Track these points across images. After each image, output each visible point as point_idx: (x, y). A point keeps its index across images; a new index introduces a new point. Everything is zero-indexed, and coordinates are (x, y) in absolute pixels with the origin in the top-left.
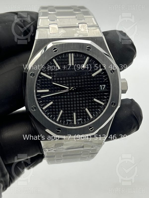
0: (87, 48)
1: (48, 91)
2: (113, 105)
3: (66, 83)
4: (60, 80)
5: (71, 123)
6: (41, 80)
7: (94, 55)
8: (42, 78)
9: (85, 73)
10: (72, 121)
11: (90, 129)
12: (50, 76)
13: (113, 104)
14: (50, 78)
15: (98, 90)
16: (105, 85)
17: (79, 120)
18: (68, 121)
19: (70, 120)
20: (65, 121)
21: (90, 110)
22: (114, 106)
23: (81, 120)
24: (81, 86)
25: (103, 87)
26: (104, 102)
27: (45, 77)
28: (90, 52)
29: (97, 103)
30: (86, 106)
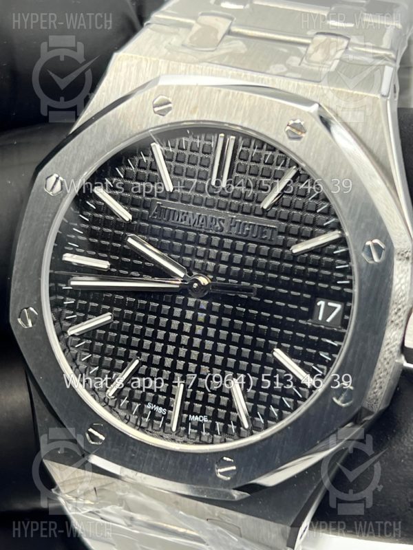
1: (104, 265)
4: (160, 236)
5: (160, 420)
6: (91, 218)
8: (97, 212)
9: (265, 233)
10: (165, 416)
11: (219, 470)
12: (129, 211)
13: (343, 395)
14: (126, 216)
15: (304, 316)
16: (339, 306)
17: (197, 418)
18: (153, 411)
19: (160, 410)
20: (141, 408)
22: (343, 402)
23: (203, 422)
24: (239, 283)
25: (328, 311)
29: (283, 372)
30: (236, 370)
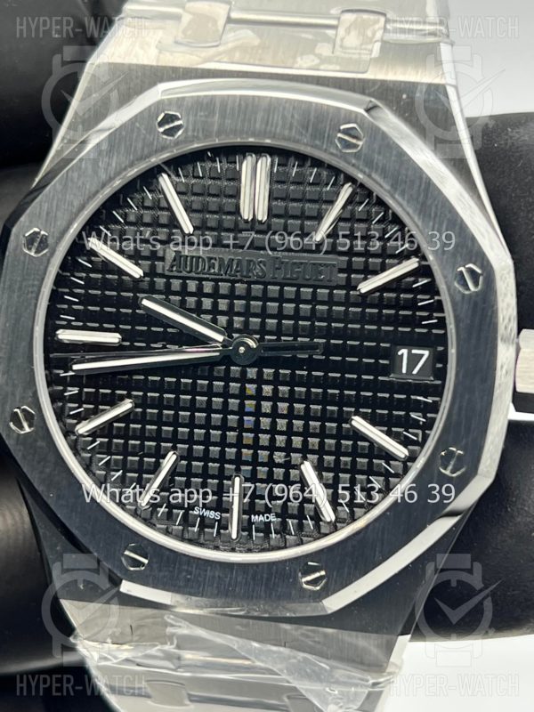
0: (346, 132)
1: (113, 338)
2: (450, 468)
3: (215, 311)
4: (184, 292)
5: (213, 527)
6: (87, 280)
7: (374, 175)
8: (94, 270)
9: (322, 272)
10: (219, 521)
11: (304, 580)
12: (137, 264)
13: (452, 463)
14: (136, 271)
15: (386, 371)
16: (426, 353)
17: (261, 518)
18: (202, 517)
19: (212, 514)
20: (185, 516)
21: (324, 473)
22: (453, 472)
23: (270, 522)
24: (295, 339)
25: (412, 361)
26: (405, 442)
27: (107, 267)
28: (356, 156)
29: (366, 444)
30: (305, 451)
